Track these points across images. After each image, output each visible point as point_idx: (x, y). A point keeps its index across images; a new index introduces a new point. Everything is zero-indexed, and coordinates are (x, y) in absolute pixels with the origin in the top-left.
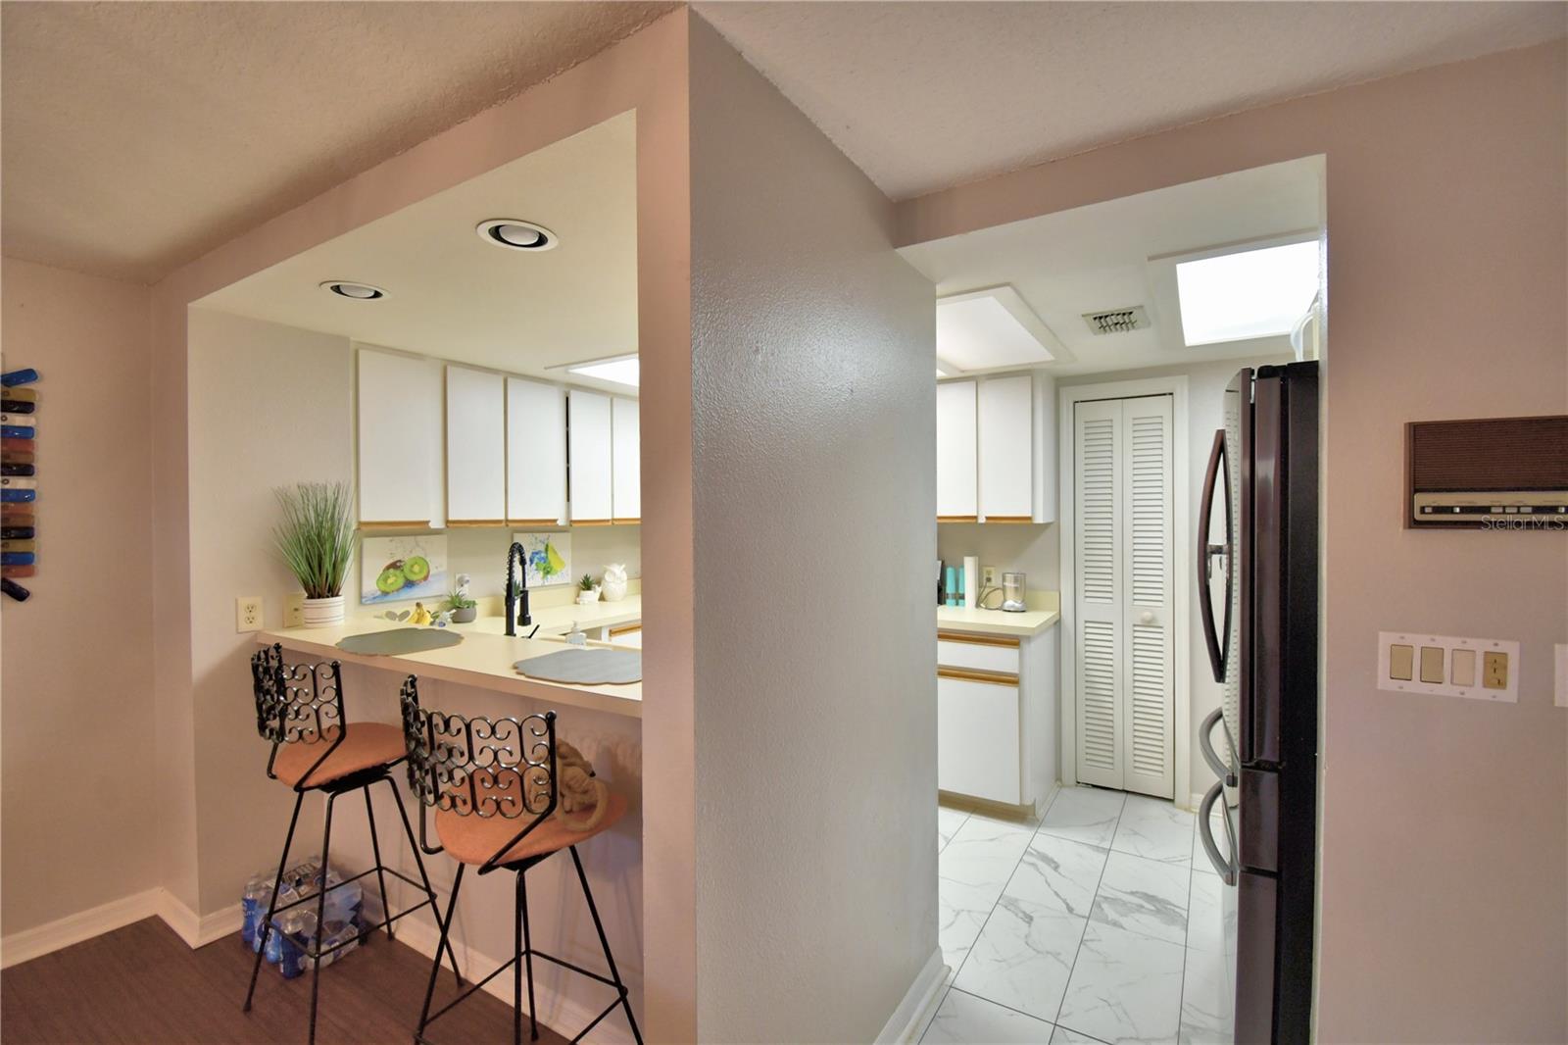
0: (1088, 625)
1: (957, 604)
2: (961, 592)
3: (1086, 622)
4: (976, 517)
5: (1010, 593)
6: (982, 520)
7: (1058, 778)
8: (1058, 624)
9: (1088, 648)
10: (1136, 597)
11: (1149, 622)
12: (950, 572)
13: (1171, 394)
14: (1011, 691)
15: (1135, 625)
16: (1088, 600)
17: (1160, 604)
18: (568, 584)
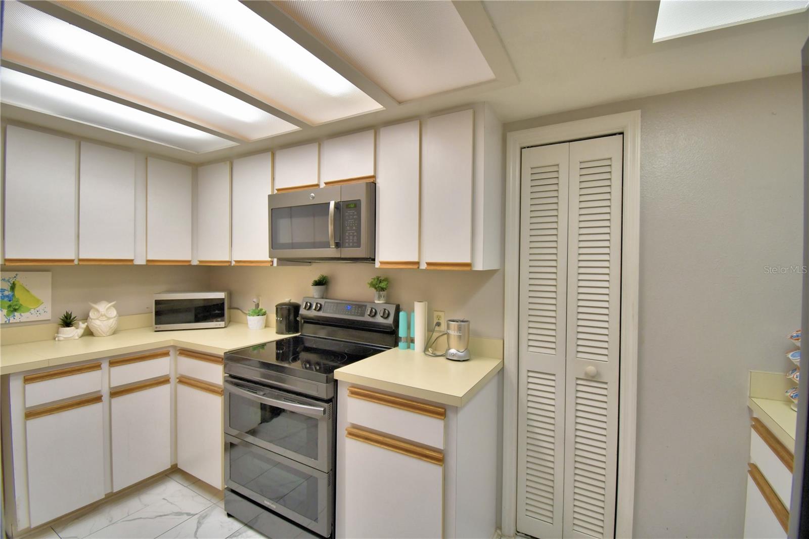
0: (531, 374)
1: (409, 347)
2: (412, 336)
3: (528, 371)
4: (418, 263)
5: (454, 341)
6: (423, 266)
7: (499, 526)
8: (501, 372)
9: (530, 398)
10: (580, 349)
11: (593, 377)
12: (402, 315)
13: (622, 133)
14: (435, 470)
15: (577, 379)
16: (531, 349)
17: (605, 358)
18: (49, 320)
